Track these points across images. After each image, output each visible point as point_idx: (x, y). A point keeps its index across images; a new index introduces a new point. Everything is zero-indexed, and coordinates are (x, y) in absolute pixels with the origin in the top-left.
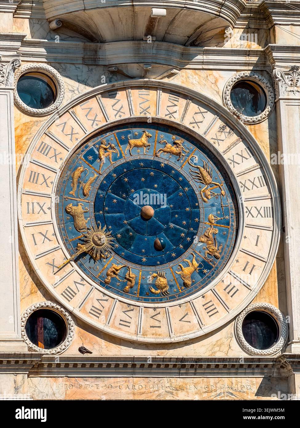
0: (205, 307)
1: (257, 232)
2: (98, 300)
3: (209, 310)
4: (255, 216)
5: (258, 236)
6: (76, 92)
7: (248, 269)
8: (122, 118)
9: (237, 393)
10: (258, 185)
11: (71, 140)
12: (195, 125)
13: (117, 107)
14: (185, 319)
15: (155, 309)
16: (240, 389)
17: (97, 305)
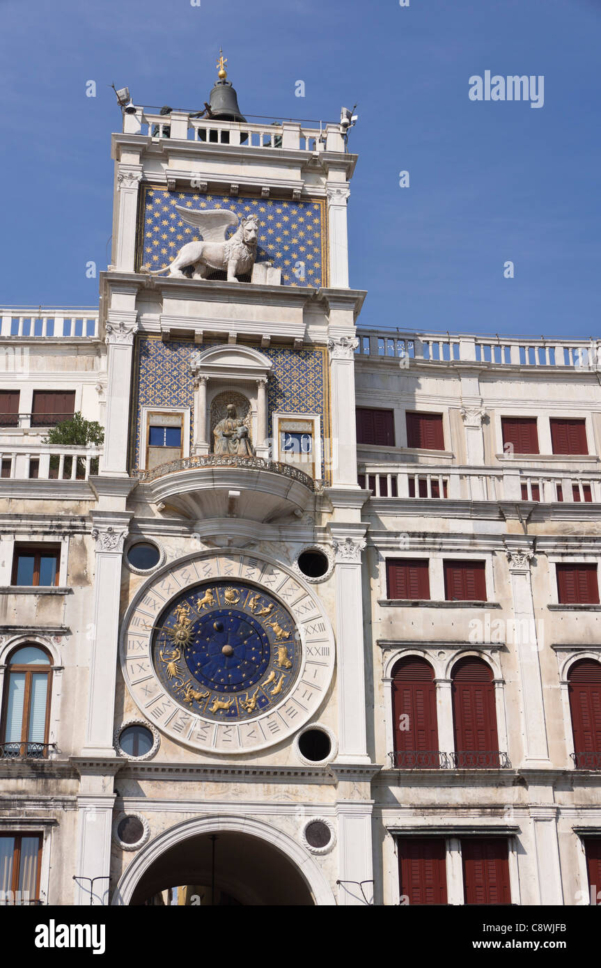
0: (269, 725)
1: (316, 667)
2: (181, 718)
3: (272, 728)
4: (314, 654)
5: (316, 671)
6: (175, 557)
7: (307, 696)
8: (210, 577)
9: (293, 796)
10: (318, 630)
11: (168, 593)
12: (269, 583)
13: (207, 569)
14: (253, 735)
15: (227, 726)
16: (294, 793)
17: (180, 722)
